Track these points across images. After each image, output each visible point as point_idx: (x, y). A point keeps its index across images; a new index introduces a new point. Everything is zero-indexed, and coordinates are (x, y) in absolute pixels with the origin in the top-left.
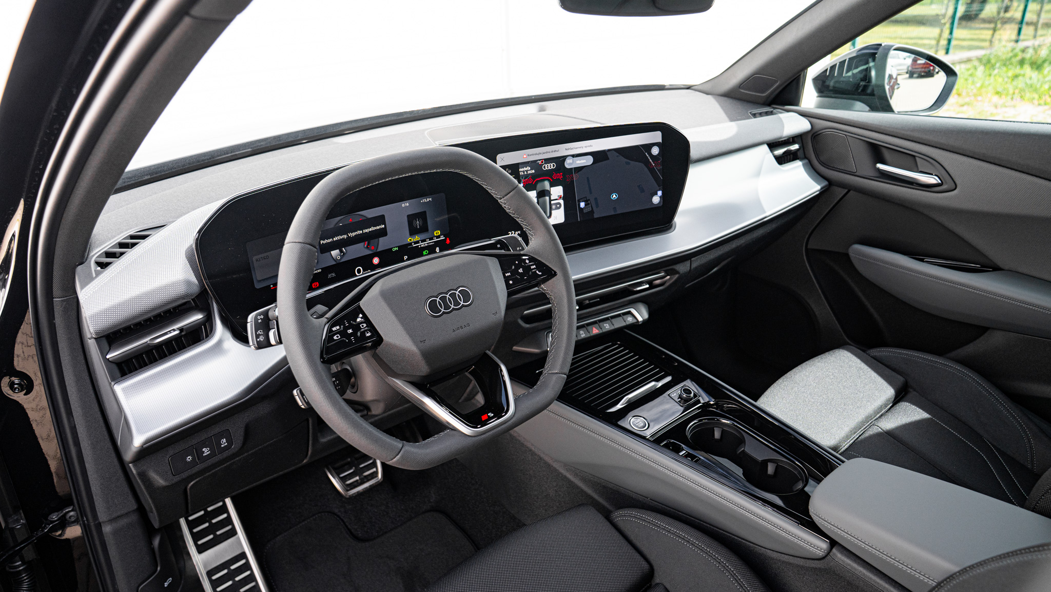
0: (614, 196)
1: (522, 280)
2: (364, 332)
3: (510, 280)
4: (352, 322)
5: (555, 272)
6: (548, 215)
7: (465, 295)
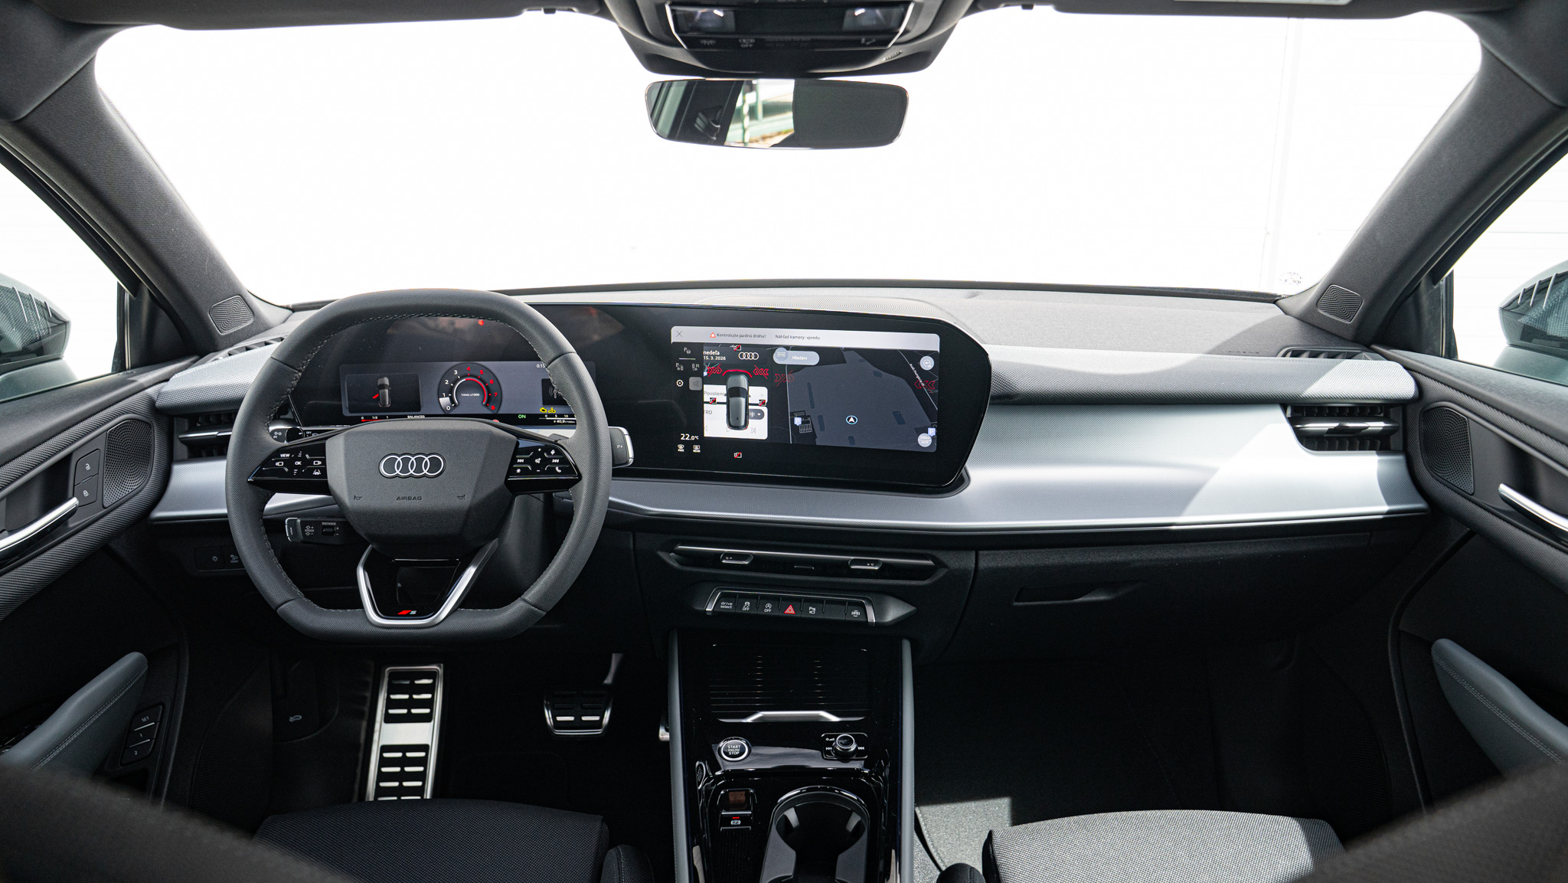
0: (852, 420)
1: (533, 473)
2: (313, 470)
3: (519, 468)
4: (307, 456)
5: (580, 476)
6: (743, 423)
7: (435, 464)
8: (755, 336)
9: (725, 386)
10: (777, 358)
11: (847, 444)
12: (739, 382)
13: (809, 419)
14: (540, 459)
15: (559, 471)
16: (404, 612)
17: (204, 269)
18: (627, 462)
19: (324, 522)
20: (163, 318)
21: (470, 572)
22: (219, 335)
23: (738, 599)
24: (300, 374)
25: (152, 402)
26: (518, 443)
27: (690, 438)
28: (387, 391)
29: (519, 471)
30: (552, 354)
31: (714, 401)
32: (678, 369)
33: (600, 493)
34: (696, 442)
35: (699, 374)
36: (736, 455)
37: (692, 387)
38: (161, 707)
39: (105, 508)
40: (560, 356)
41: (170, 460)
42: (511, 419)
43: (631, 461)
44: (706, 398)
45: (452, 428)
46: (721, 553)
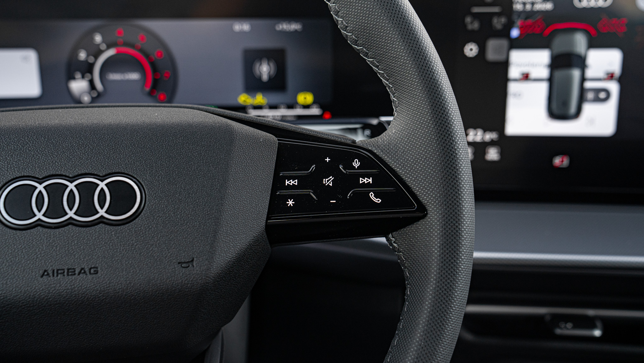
1: (321, 205)
3: (292, 198)
5: (422, 211)
6: (573, 111)
9: (548, 52)
12: (572, 43)
14: (331, 178)
15: (378, 201)
27: (482, 137)
29: (292, 203)
31: (526, 77)
34: (492, 143)
35: (506, 33)
36: (557, 162)
37: (491, 56)
44: (514, 72)
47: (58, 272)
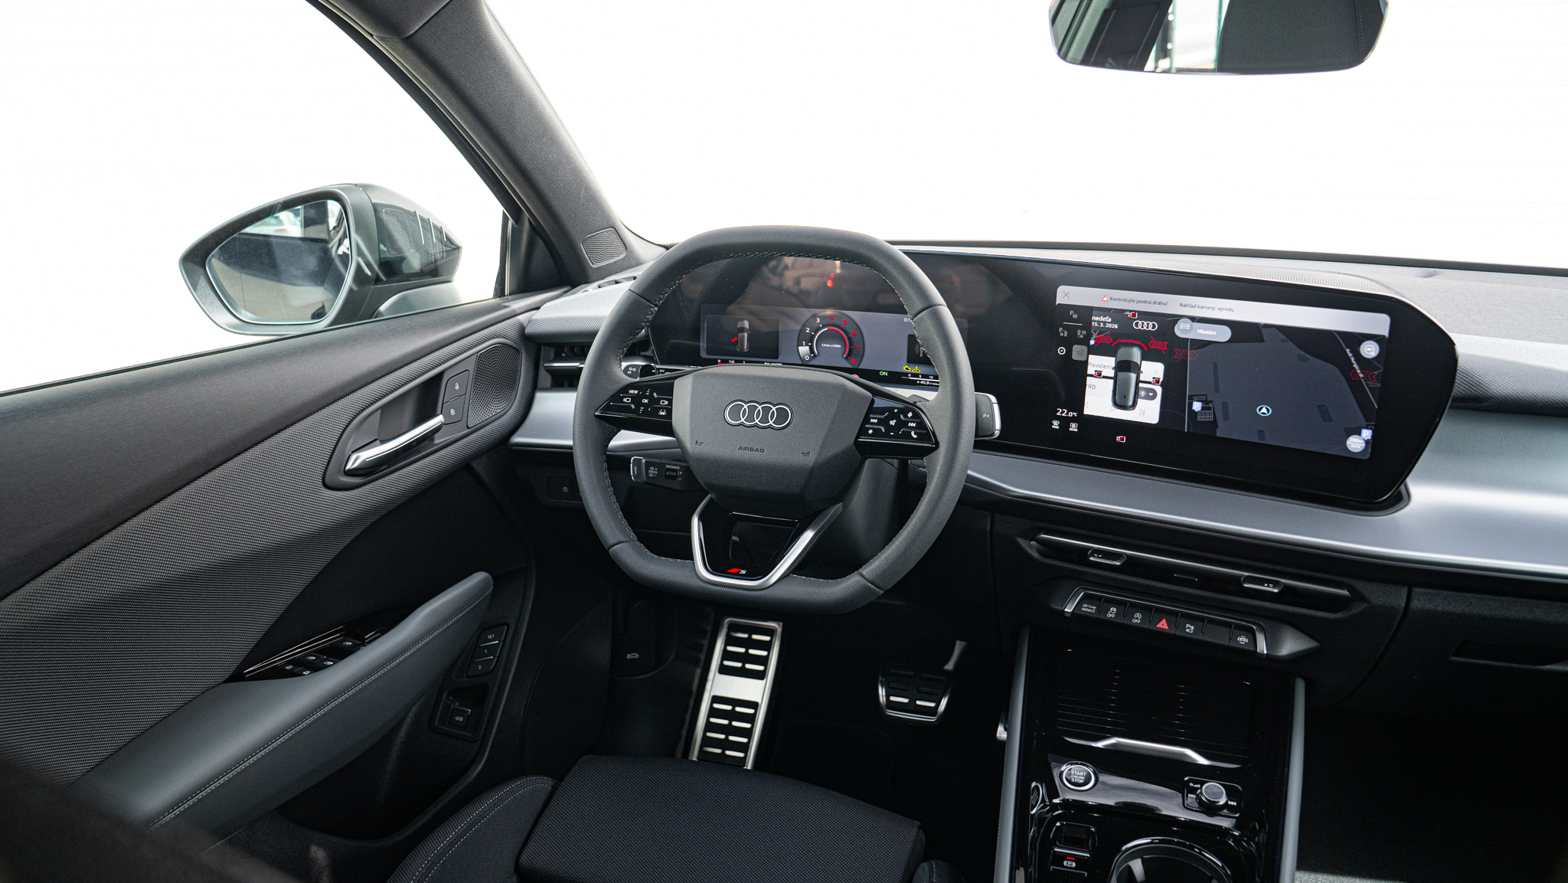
0: (1264, 410)
1: (886, 435)
2: (659, 409)
3: (871, 428)
4: (655, 395)
5: (937, 444)
6: (1130, 403)
7: (782, 415)
8: (1155, 303)
9: (1114, 358)
10: (1179, 330)
11: (1256, 440)
12: (1130, 354)
13: (1211, 405)
14: (895, 421)
15: (915, 436)
16: (734, 570)
17: (579, 199)
18: (993, 434)
19: (668, 464)
20: (540, 246)
21: (808, 536)
22: (591, 267)
23: (1103, 603)
24: (656, 309)
25: (522, 328)
26: (873, 402)
27: (1067, 414)
28: (746, 335)
29: (871, 432)
30: (919, 306)
31: (1099, 374)
32: (1062, 335)
33: (958, 466)
34: (1073, 419)
35: (1085, 342)
36: (1118, 438)
37: (1075, 357)
38: (506, 627)
39: (468, 428)
40: (927, 308)
41: (535, 387)
42: (872, 375)
43: (997, 433)
44: (1091, 370)
45: (804, 378)
46: (1090, 548)
47: (746, 449)
